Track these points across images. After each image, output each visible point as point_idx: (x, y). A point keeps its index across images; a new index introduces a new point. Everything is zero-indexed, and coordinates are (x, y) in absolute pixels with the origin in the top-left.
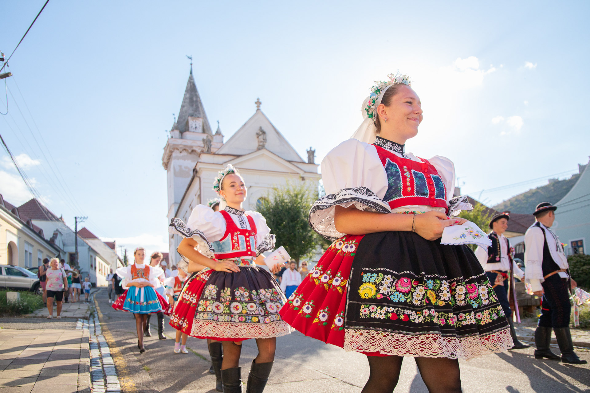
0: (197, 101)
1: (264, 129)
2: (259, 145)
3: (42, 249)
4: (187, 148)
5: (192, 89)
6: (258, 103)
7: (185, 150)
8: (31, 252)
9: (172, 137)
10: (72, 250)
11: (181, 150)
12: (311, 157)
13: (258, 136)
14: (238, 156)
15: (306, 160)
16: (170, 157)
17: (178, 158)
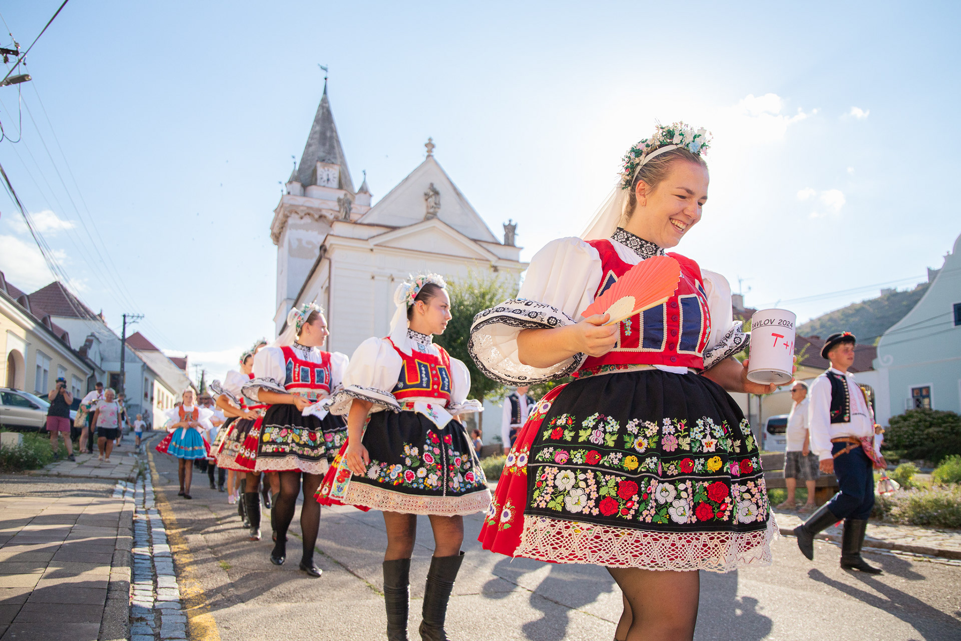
0: (331, 138)
1: (438, 187)
2: (428, 213)
3: (66, 365)
4: (312, 212)
5: (325, 118)
6: (430, 146)
7: (309, 214)
8: (47, 369)
9: (289, 193)
10: (116, 367)
11: (303, 214)
12: (510, 235)
13: (427, 197)
14: (393, 228)
15: (502, 240)
16: (283, 225)
17: (296, 227)
